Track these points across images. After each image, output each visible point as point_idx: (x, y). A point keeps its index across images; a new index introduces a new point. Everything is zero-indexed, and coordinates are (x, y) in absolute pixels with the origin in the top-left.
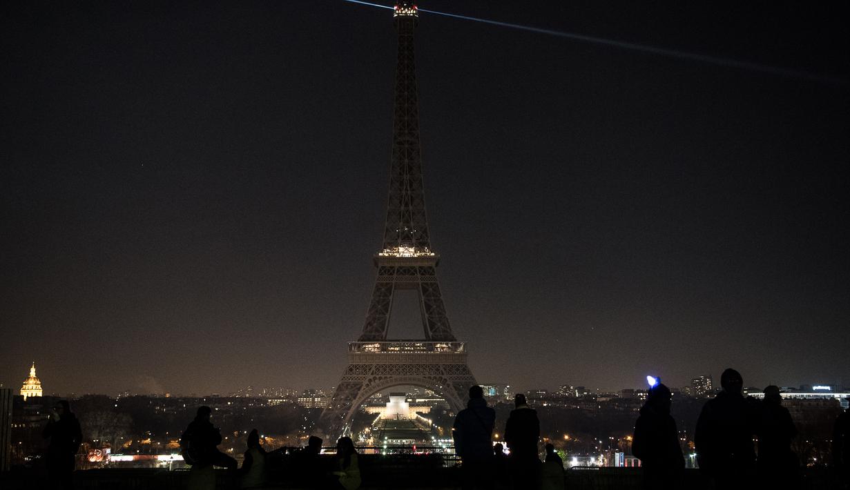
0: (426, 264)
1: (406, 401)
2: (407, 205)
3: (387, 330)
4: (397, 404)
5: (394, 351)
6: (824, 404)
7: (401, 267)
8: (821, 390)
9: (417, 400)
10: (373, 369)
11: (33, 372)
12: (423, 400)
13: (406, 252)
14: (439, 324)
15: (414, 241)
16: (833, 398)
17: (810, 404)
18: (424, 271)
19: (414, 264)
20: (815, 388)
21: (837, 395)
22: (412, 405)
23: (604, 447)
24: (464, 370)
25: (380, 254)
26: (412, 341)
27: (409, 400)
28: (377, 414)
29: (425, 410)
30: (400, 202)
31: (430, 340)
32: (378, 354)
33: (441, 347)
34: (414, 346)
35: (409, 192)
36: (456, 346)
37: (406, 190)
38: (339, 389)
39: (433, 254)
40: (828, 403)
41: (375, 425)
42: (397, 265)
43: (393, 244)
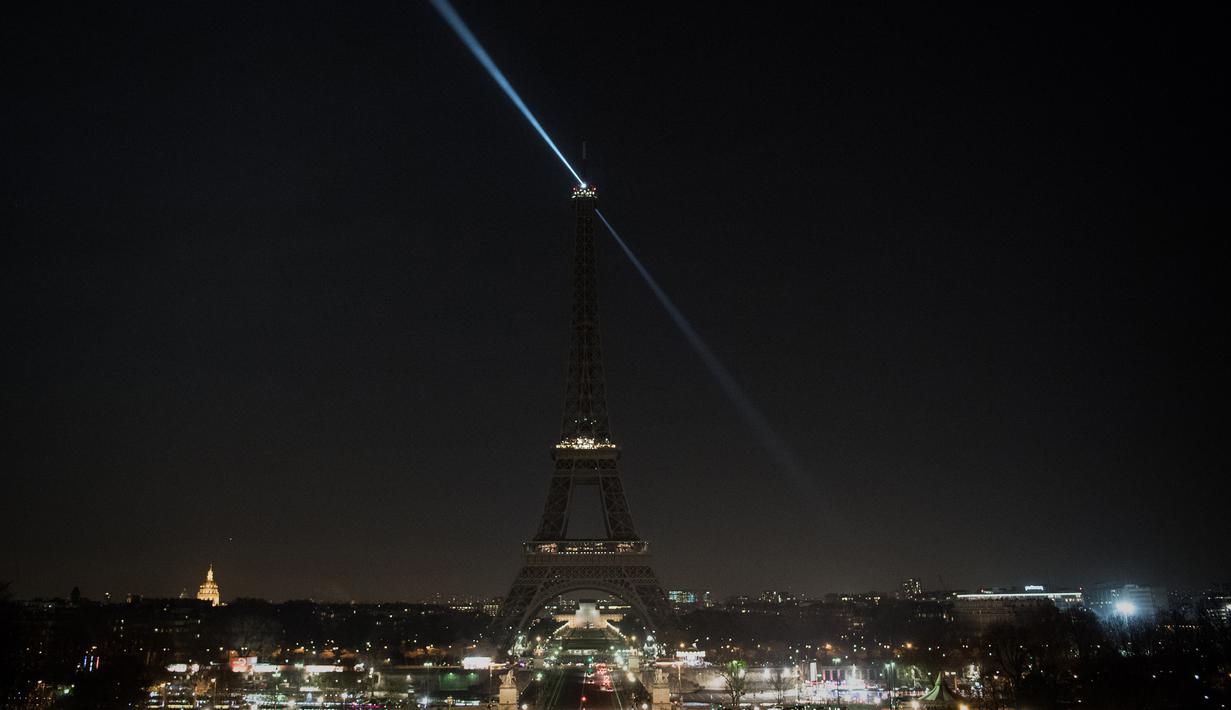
0: (606, 457)
1: (597, 608)
2: (586, 393)
3: (566, 527)
4: (587, 613)
5: (572, 551)
6: (1039, 605)
7: (579, 461)
8: (1034, 590)
9: (610, 608)
10: (550, 571)
11: (210, 576)
12: (615, 607)
13: (585, 444)
14: (621, 522)
15: (593, 432)
16: (1047, 598)
17: (1023, 606)
18: (604, 464)
19: (593, 457)
20: (1027, 588)
21: (1051, 595)
22: (603, 613)
23: (801, 656)
24: (648, 572)
25: (558, 446)
26: (591, 540)
27: (601, 607)
28: (564, 622)
29: (617, 618)
30: (580, 391)
31: (611, 541)
32: (554, 556)
33: (623, 547)
34: (593, 546)
35: (588, 380)
36: (639, 546)
37: (585, 377)
38: (512, 593)
39: (614, 446)
40: (1042, 604)
41: (559, 634)
42: (576, 458)
43: (573, 436)
